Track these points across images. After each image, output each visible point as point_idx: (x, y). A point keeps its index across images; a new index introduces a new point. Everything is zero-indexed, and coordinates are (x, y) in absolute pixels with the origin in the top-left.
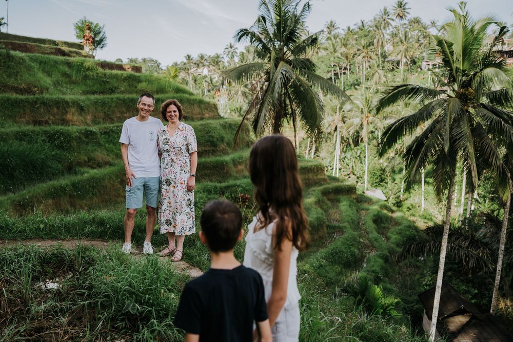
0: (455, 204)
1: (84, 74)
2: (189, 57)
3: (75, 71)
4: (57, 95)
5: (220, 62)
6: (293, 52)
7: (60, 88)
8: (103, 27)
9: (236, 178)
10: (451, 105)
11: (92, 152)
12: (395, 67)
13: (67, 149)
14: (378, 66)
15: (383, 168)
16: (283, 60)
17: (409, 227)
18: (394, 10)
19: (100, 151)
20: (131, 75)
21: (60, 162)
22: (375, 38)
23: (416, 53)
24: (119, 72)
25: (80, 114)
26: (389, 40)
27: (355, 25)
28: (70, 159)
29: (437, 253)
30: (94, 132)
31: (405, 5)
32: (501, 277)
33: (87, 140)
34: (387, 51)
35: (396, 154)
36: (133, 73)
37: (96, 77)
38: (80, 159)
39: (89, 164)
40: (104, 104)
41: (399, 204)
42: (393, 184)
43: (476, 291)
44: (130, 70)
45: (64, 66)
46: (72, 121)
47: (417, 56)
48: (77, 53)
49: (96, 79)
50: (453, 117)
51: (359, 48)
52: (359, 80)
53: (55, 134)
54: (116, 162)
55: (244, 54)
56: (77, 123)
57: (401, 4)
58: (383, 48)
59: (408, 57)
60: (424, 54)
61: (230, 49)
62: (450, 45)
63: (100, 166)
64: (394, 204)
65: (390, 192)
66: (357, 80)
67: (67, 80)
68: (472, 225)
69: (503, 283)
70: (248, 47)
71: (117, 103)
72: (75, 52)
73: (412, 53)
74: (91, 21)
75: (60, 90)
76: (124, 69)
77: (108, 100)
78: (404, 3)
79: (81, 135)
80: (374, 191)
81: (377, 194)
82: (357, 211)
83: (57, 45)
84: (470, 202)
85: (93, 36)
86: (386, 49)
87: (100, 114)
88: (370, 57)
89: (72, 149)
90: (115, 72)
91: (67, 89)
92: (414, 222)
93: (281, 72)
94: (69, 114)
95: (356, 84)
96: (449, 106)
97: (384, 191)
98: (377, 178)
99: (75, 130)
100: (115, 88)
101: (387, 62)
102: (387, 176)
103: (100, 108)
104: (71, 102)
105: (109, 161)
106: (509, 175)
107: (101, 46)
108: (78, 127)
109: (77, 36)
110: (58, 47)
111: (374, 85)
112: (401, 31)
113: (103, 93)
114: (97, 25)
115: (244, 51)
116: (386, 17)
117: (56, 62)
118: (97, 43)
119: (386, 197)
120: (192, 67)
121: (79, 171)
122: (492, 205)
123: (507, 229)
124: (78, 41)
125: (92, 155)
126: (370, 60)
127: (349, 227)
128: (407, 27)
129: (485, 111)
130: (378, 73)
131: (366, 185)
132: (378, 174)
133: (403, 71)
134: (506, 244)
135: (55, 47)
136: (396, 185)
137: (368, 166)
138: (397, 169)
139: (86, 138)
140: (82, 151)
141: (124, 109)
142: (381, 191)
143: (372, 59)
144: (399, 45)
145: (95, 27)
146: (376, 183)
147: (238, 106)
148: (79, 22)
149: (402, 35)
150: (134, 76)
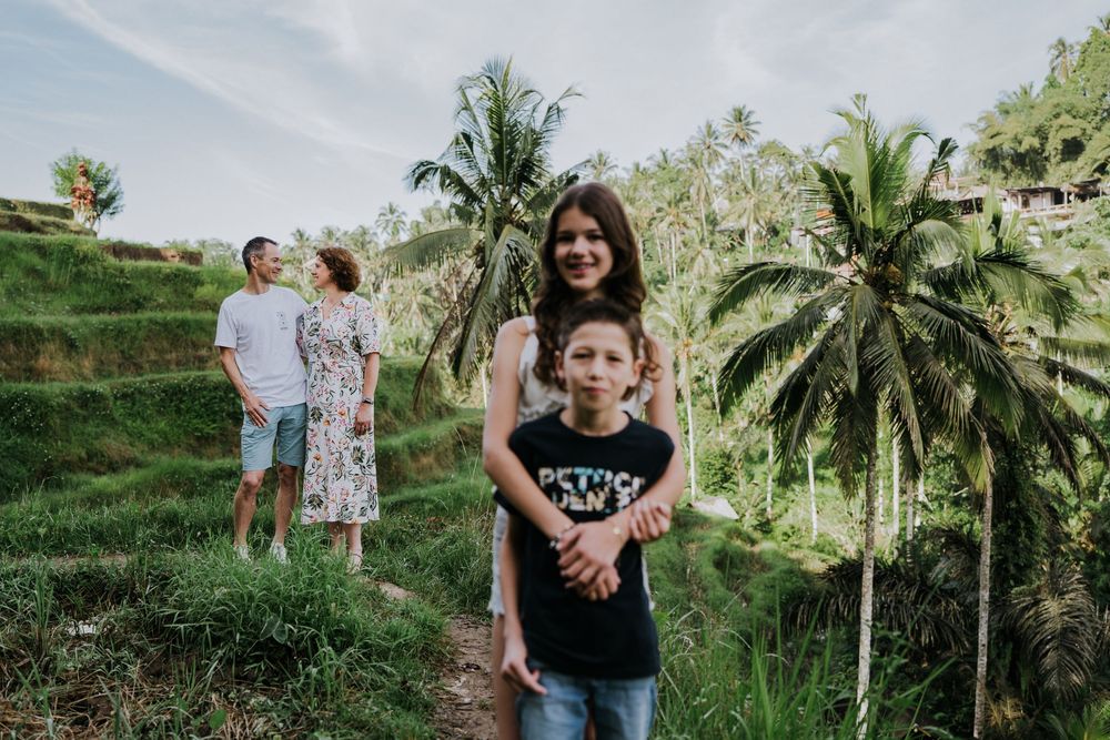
0: (882, 520)
1: (74, 270)
2: (300, 235)
3: (54, 263)
4: (16, 315)
5: (369, 242)
6: (529, 205)
7: (20, 300)
8: (116, 169)
9: (417, 484)
10: (856, 299)
11: (97, 438)
12: (735, 244)
13: (39, 433)
14: (702, 241)
15: (727, 451)
16: (511, 222)
17: (791, 572)
18: (727, 126)
19: (113, 435)
20: (178, 270)
21: (24, 463)
22: (692, 184)
23: (777, 213)
24: (154, 264)
25: (68, 356)
26: (720, 188)
27: (648, 159)
28: (46, 456)
29: (853, 618)
30: (101, 395)
31: (748, 116)
32: (988, 658)
33: (84, 413)
34: (717, 211)
35: (751, 422)
36: (184, 265)
37: (101, 277)
38: (68, 455)
39: (91, 464)
40: (120, 333)
41: (765, 527)
42: (751, 485)
43: (941, 695)
44: (177, 259)
45: (31, 253)
46: (50, 373)
47: (780, 220)
48: (58, 226)
49: (103, 281)
50: (862, 325)
51: (660, 205)
52: (664, 273)
53: (12, 400)
54: (150, 458)
55: (421, 226)
56: (62, 376)
57: (741, 114)
58: (710, 204)
59: (762, 222)
60: (794, 215)
61: (390, 216)
62: (845, 180)
63: (113, 468)
64: (755, 528)
65: (745, 501)
66: (660, 273)
67: (37, 283)
68: (920, 557)
69: (993, 673)
70: (428, 210)
71: (150, 331)
72: (54, 223)
73: (768, 213)
74: (87, 157)
75: (21, 306)
76: (164, 259)
77: (131, 324)
78: (745, 112)
79: (71, 402)
80: (712, 502)
81: (718, 508)
82: (679, 544)
83: (14, 209)
84: (911, 510)
85: (93, 190)
86: (715, 206)
87: (111, 357)
88: (685, 225)
89: (51, 433)
90: (143, 263)
91: (37, 302)
92: (800, 562)
93: (508, 245)
94: (42, 356)
95: (659, 282)
96: (852, 300)
97: (733, 501)
98: (716, 474)
99: (58, 392)
100: (145, 298)
101: (719, 232)
102: (735, 468)
103: (111, 343)
104: (48, 330)
105: (135, 458)
106: (984, 436)
107: (111, 211)
108: (65, 385)
109: (58, 190)
110: (17, 213)
111: (695, 282)
112: (745, 170)
113: (117, 309)
114: (102, 165)
115: (421, 219)
116: (712, 141)
117: (12, 245)
118: (103, 204)
119: (738, 513)
120: (308, 257)
121: (66, 480)
122: (956, 513)
123: (991, 557)
124: (60, 201)
125: (97, 444)
126: (685, 230)
127: (666, 578)
128: (754, 162)
129: (925, 309)
130: (703, 256)
131: (694, 490)
132: (718, 466)
133: (754, 251)
134: (992, 590)
135: (9, 213)
136: (757, 488)
137: (695, 450)
138: (755, 453)
139: (81, 407)
140: (74, 438)
141: (165, 344)
142: (726, 501)
143: (688, 228)
144: (742, 198)
145: (98, 170)
146: (713, 484)
147: (411, 336)
148: (61, 160)
149: (745, 176)
150: (186, 272)
